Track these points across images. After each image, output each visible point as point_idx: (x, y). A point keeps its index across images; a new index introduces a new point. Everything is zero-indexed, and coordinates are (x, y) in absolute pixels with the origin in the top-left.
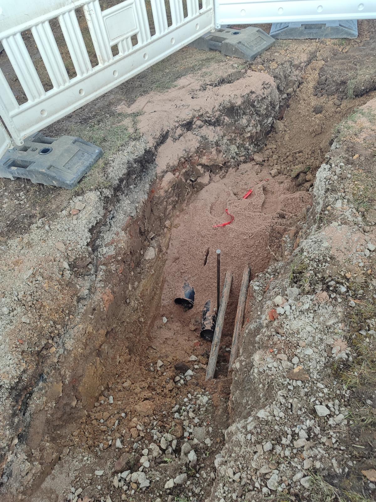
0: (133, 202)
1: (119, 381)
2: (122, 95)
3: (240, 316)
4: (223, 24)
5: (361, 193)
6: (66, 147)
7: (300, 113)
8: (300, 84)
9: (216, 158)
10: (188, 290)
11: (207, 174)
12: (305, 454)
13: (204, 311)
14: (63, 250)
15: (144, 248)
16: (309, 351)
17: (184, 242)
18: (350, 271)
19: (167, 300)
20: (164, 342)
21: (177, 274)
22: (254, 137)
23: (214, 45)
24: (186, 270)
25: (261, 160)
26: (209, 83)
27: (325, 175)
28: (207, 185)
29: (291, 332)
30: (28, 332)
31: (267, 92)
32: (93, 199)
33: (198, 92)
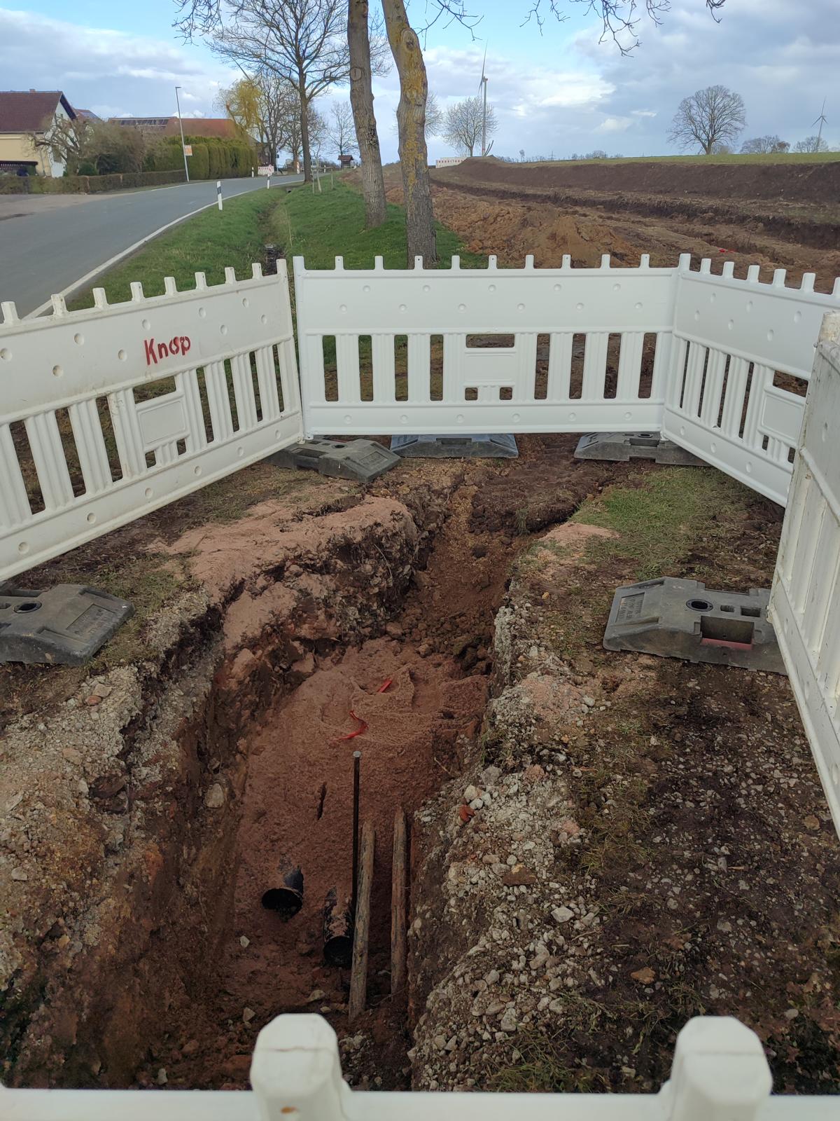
0: (187, 694)
1: (171, 1046)
2: (154, 528)
3: (399, 895)
4: (317, 433)
5: (562, 638)
6: (68, 600)
7: (452, 558)
8: (447, 517)
9: (325, 625)
10: (290, 872)
11: (310, 656)
12: (549, 974)
13: (326, 908)
14: (78, 761)
15: (206, 784)
16: (530, 845)
17: (275, 780)
18: (565, 733)
19: (245, 898)
20: (250, 981)
21: (264, 844)
22: (384, 595)
23: (306, 461)
24: (283, 833)
25: (399, 632)
26: (307, 511)
27: (507, 620)
28: (309, 676)
29: (498, 824)
30: (25, 897)
31: (398, 525)
32: (126, 678)
33: (290, 524)
